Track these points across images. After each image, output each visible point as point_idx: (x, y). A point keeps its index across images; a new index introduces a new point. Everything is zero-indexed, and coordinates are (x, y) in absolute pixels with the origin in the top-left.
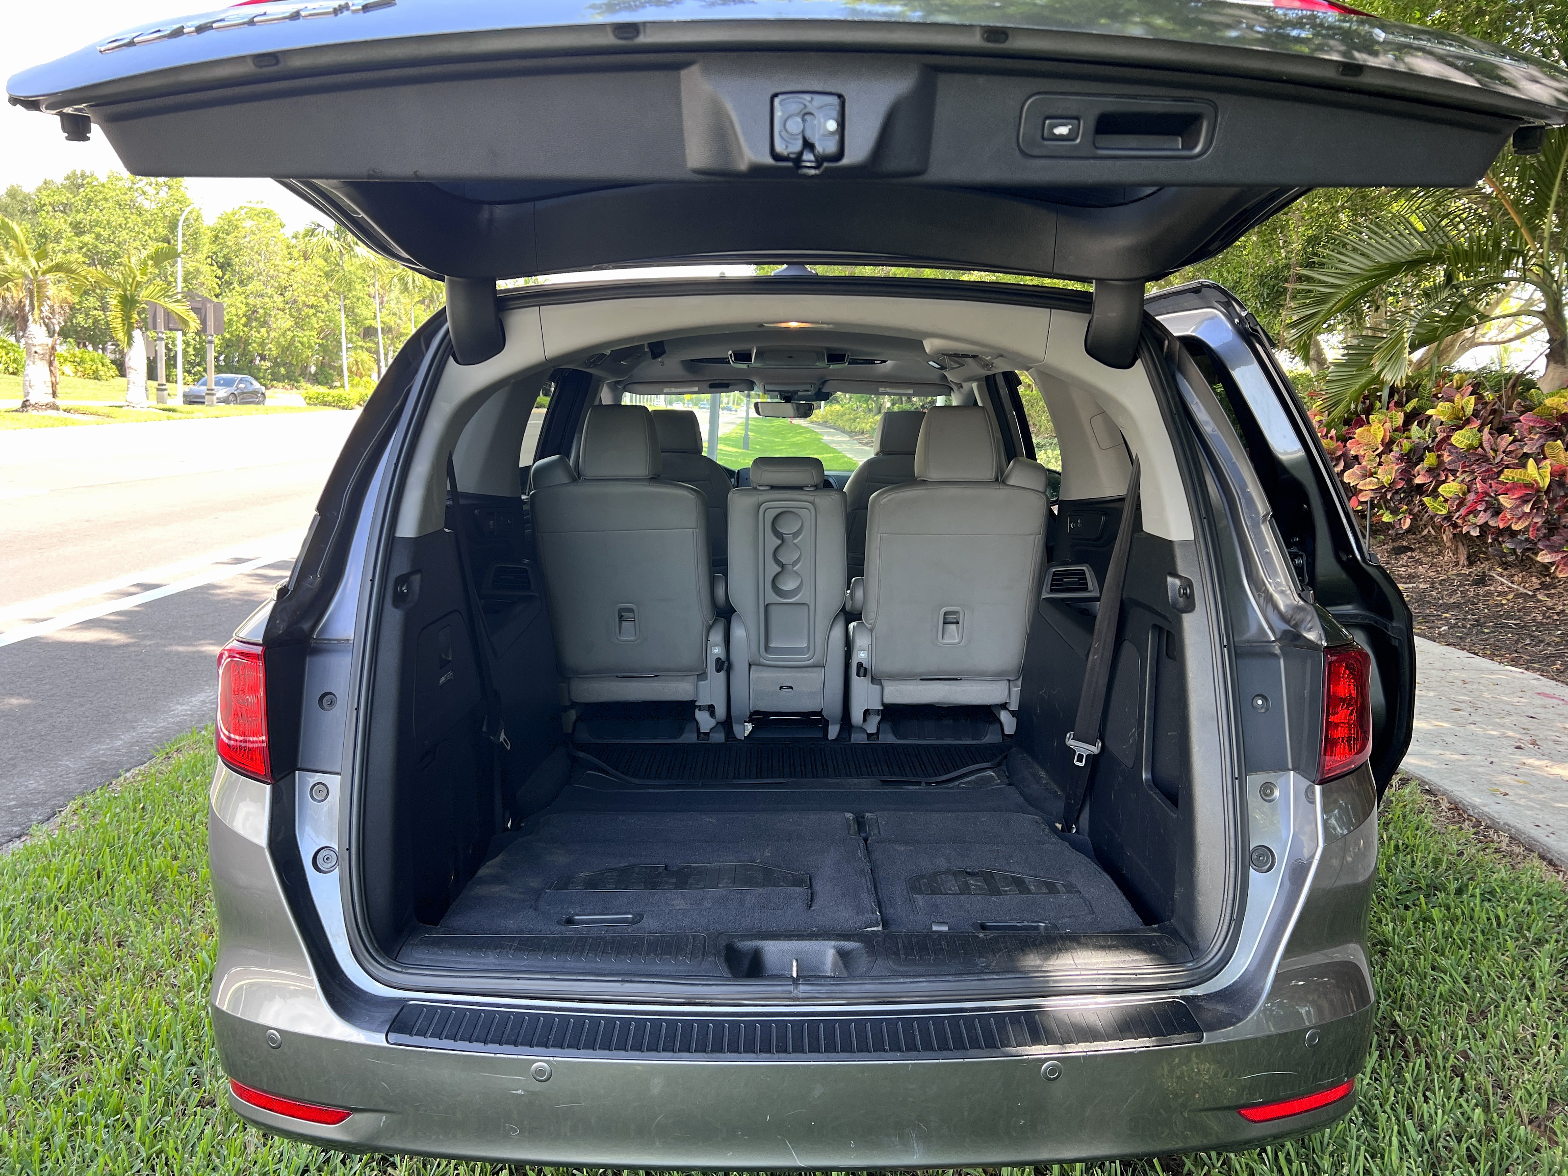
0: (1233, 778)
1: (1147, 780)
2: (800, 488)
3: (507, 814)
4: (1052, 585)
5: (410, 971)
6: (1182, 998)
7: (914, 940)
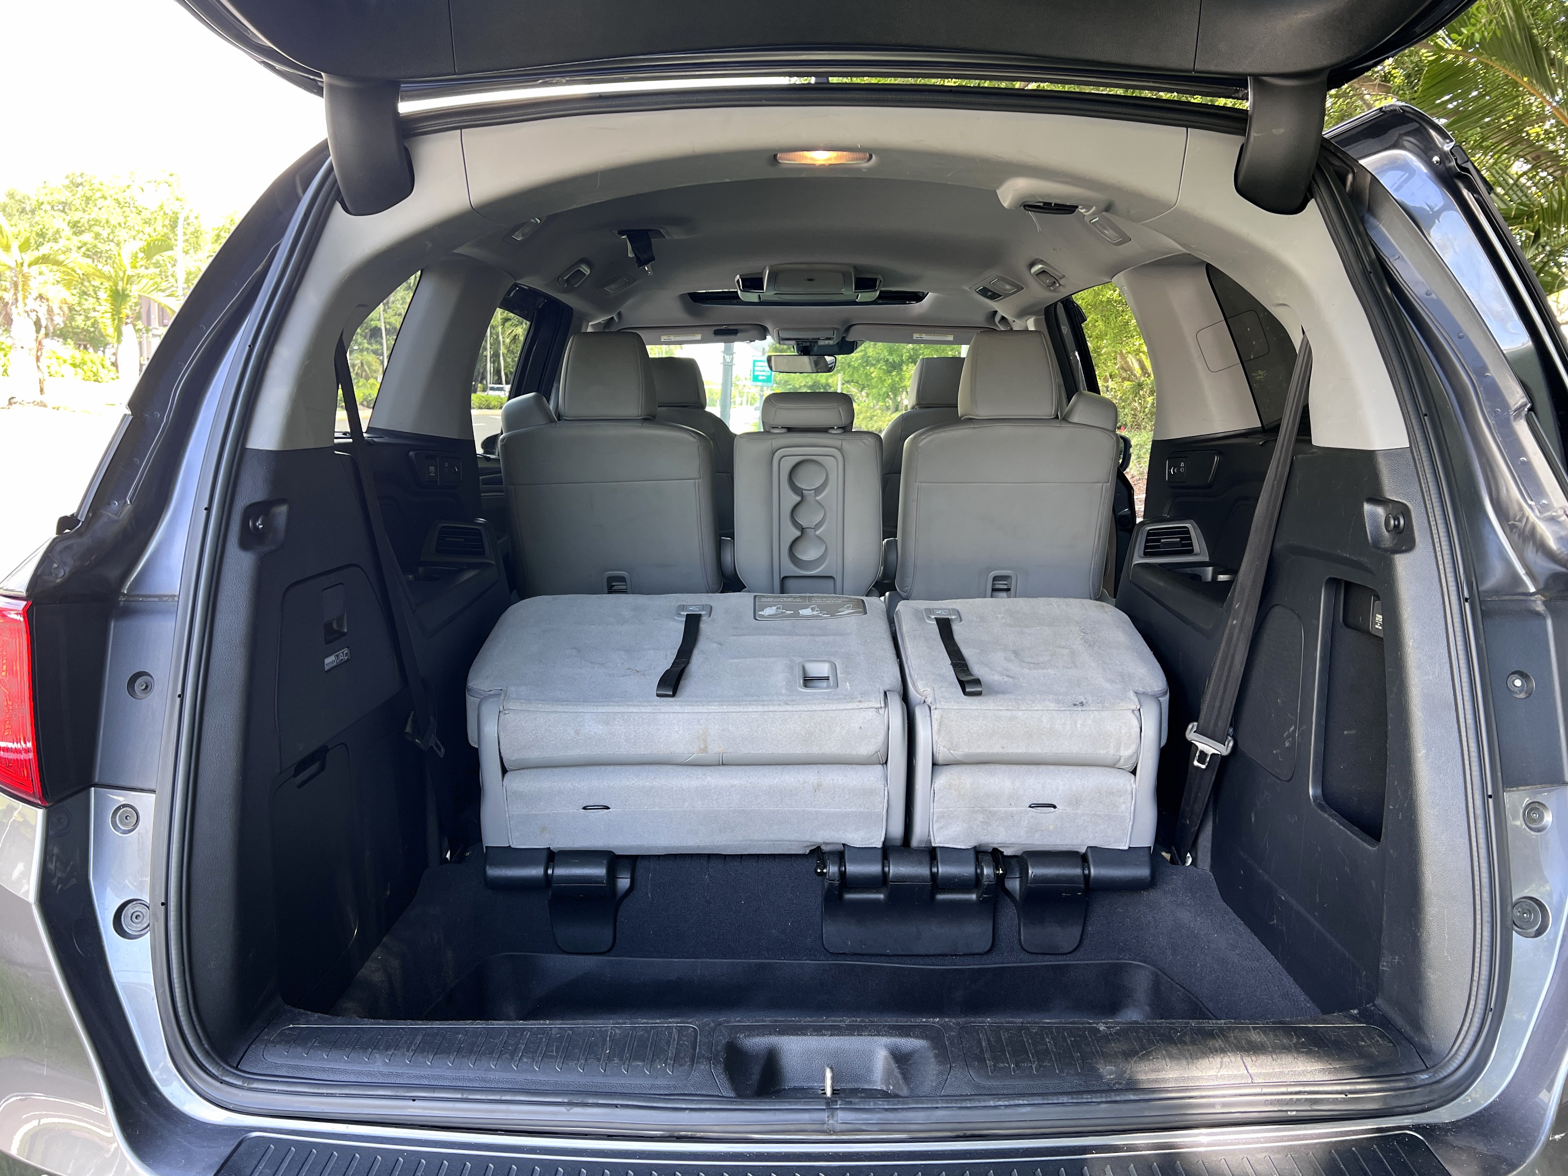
0: (1486, 797)
1: (1315, 797)
2: (824, 430)
3: (446, 843)
4: (1146, 547)
5: (255, 1085)
6: (1417, 1128)
7: (1004, 1036)
